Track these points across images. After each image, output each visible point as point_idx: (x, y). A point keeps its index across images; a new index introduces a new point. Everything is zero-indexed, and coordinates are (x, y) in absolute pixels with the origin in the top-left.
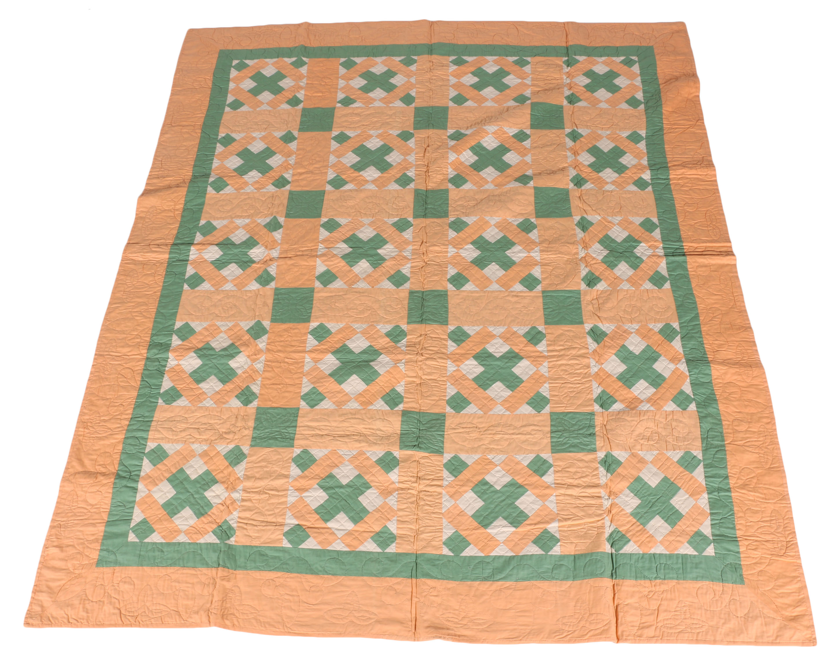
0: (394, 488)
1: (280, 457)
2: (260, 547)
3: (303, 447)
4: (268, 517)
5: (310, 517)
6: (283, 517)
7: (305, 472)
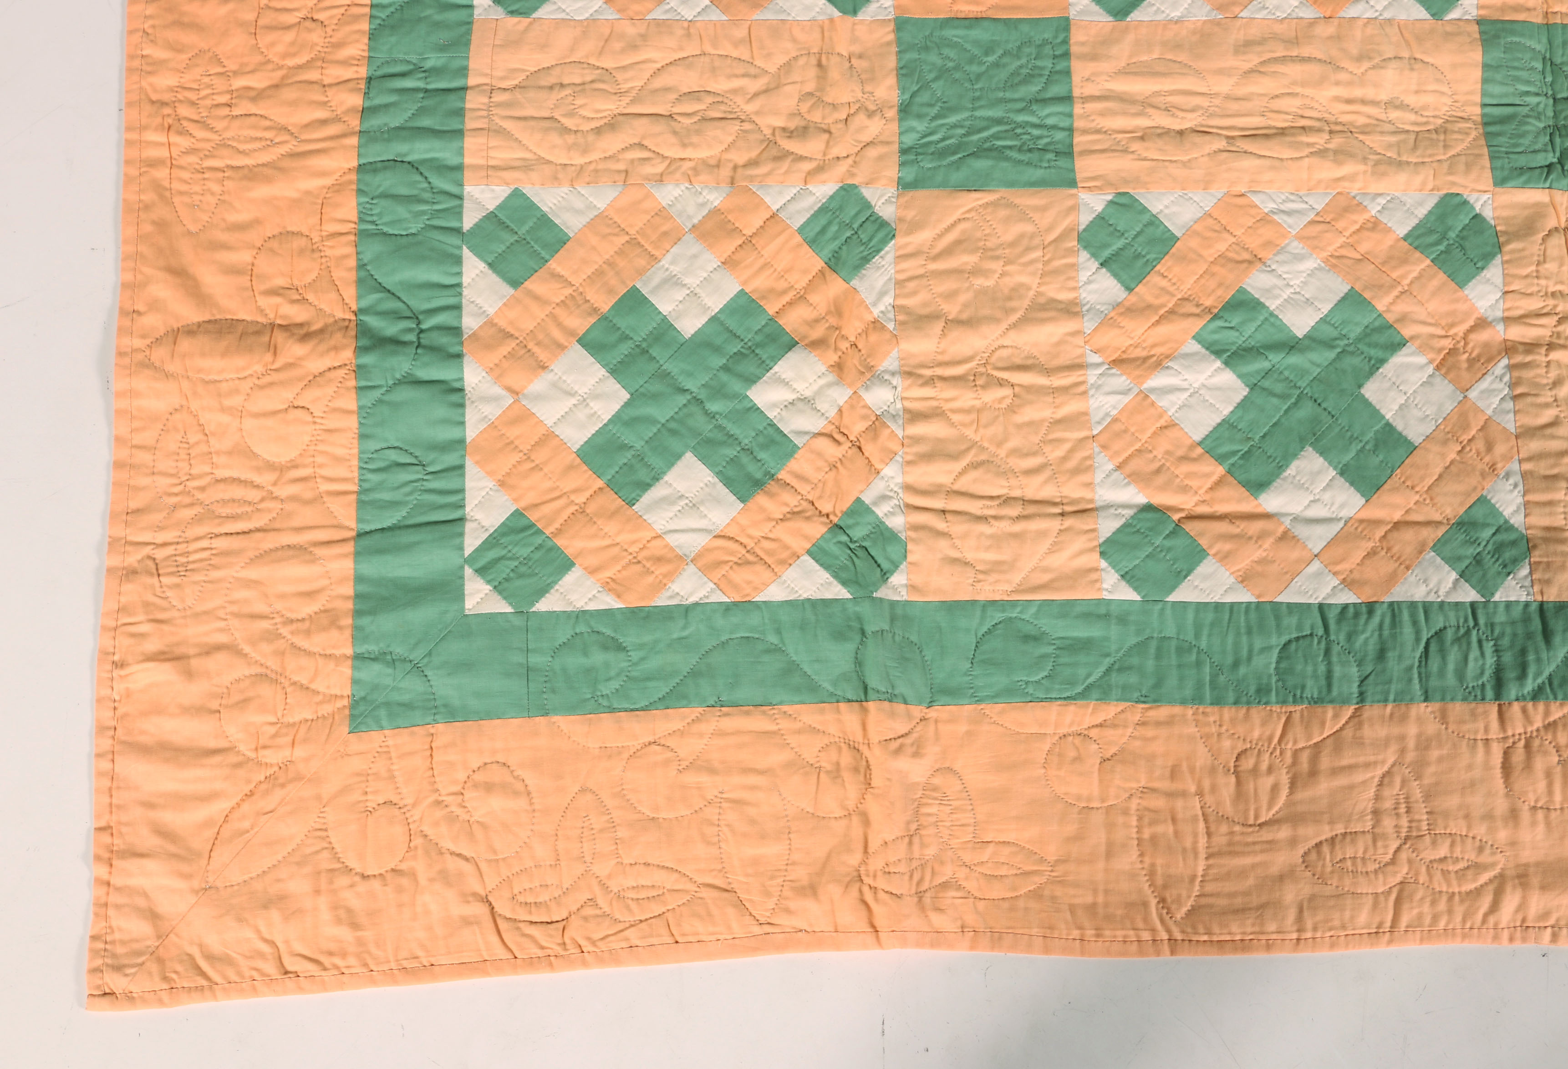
0: (1486, 345)
1: (1029, 228)
2: (1014, 604)
3: (1111, 184)
4: (1024, 480)
5: (1188, 475)
6: (1085, 478)
7: (1140, 289)
